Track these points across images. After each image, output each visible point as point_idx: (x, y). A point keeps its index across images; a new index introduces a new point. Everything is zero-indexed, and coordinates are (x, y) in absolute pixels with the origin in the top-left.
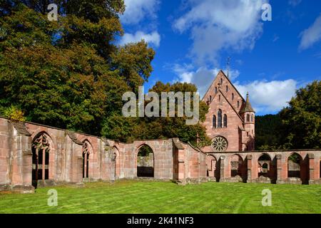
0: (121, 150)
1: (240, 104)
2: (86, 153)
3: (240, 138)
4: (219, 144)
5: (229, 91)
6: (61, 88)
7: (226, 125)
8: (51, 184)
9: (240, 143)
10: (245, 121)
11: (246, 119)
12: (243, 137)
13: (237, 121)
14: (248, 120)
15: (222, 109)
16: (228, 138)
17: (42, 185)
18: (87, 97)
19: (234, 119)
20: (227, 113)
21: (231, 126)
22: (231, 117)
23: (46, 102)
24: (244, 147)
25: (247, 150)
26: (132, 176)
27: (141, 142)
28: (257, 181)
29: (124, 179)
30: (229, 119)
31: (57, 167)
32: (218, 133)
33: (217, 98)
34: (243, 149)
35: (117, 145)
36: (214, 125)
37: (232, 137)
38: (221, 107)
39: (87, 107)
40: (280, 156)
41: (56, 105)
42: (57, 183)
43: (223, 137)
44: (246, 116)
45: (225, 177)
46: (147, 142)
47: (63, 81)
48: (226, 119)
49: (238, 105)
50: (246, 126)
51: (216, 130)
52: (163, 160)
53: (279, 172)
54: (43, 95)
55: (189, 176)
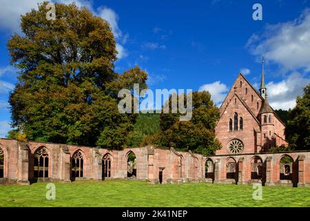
0: (115, 156)
1: (260, 105)
2: (80, 159)
3: (256, 140)
4: (236, 147)
5: (248, 93)
6: (60, 115)
7: (241, 127)
8: (49, 180)
9: (256, 145)
10: (263, 123)
11: (263, 120)
12: (258, 139)
13: (253, 123)
14: (265, 121)
15: (238, 112)
16: (244, 140)
17: (42, 181)
18: (78, 119)
19: (249, 122)
20: (243, 116)
21: (247, 129)
22: (246, 120)
23: (50, 126)
24: (259, 149)
25: (261, 152)
26: (123, 177)
27: (129, 150)
28: (249, 183)
29: (118, 179)
30: (244, 122)
31: (54, 169)
32: (234, 137)
33: (233, 101)
34: (258, 151)
35: (110, 152)
36: (231, 128)
37: (248, 139)
38: (237, 110)
39: (78, 126)
40: (271, 158)
41: (58, 128)
42: (54, 180)
43: (239, 140)
44: (263, 118)
45: (220, 179)
46: (132, 150)
47: (62, 110)
48: (241, 122)
49: (258, 107)
50: (263, 127)
51: (232, 133)
52: (142, 164)
53: (267, 174)
54: (47, 121)
55: (172, 177)
